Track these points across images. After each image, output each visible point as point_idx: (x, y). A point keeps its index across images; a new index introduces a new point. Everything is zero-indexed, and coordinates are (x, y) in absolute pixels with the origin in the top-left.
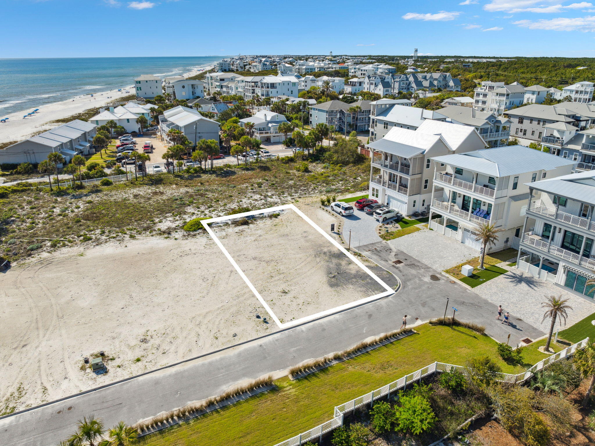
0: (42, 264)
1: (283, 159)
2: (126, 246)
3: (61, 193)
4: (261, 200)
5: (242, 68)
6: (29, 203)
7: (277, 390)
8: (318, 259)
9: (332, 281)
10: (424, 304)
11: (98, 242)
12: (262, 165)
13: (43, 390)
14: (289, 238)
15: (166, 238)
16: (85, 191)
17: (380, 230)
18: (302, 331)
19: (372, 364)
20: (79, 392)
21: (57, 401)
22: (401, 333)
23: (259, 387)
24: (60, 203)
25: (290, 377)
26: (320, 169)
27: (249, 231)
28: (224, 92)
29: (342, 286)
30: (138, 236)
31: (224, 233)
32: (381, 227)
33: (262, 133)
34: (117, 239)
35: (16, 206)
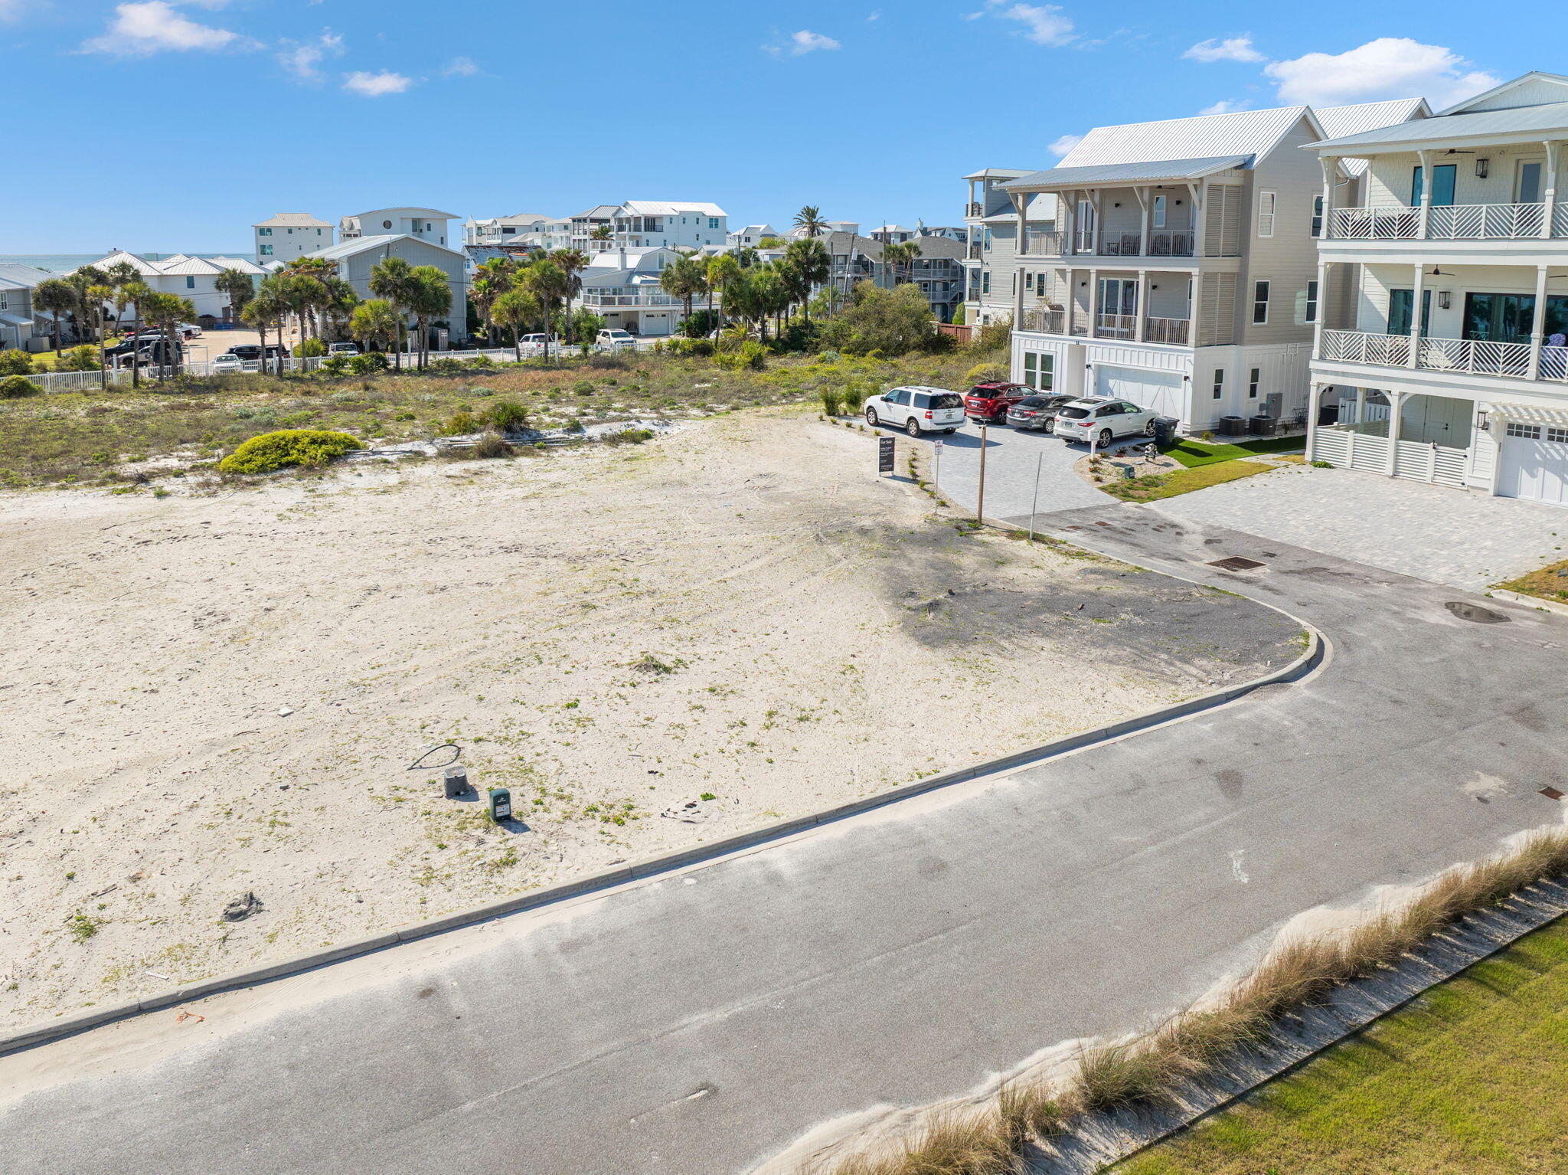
1: (674, 345)
9: (924, 626)
10: (1529, 718)
14: (693, 491)
15: (118, 493)
17: (1095, 471)
18: (774, 879)
27: (510, 472)
29: (990, 642)
31: (391, 480)
32: (1096, 463)
33: (611, 302)
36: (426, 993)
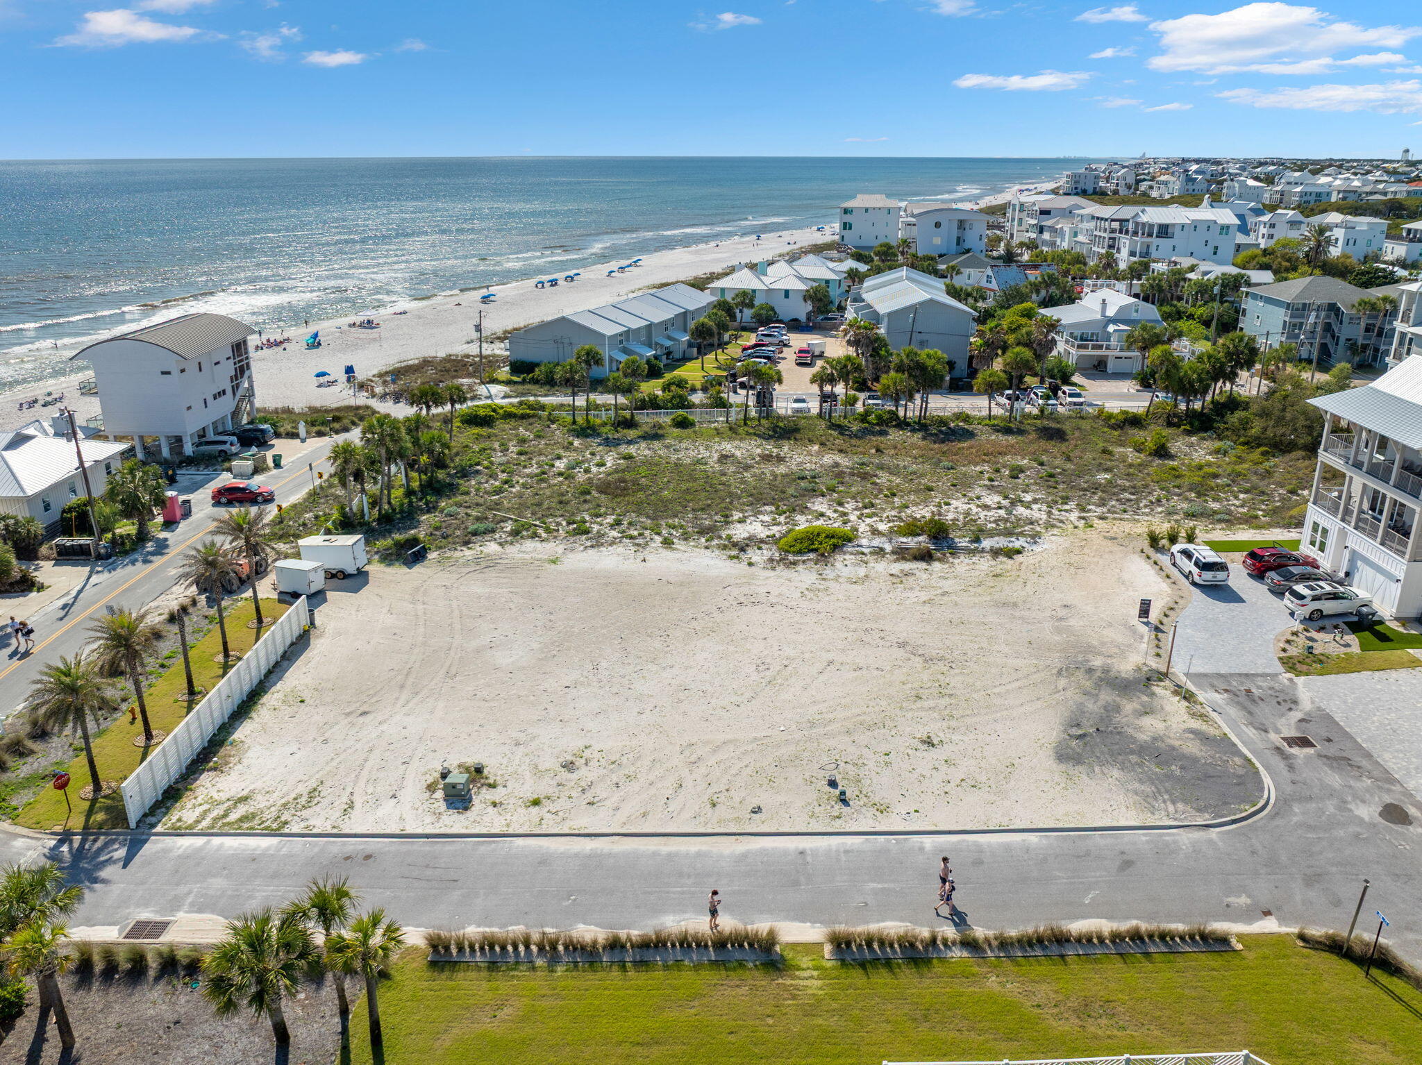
0: (478, 564)
1: (1110, 416)
2: (644, 560)
3: (586, 431)
4: (1000, 508)
5: (1129, 187)
6: (523, 441)
7: (778, 969)
8: (1062, 682)
9: (1068, 747)
10: (1312, 880)
11: (598, 542)
12: (1053, 425)
13: (346, 807)
14: (1017, 614)
15: (731, 558)
16: (632, 433)
17: (1288, 642)
18: (922, 849)
19: (1056, 992)
20: (398, 832)
21: (355, 836)
22: (1192, 937)
23: (741, 946)
24: (576, 450)
25: (828, 948)
26: (1202, 452)
27: (925, 576)
28: (1045, 243)
29: (1091, 766)
30: (679, 544)
31: (862, 572)
32: (1295, 634)
33: (1086, 347)
34: (637, 541)
35: (496, 445)
36: (801, 853)
